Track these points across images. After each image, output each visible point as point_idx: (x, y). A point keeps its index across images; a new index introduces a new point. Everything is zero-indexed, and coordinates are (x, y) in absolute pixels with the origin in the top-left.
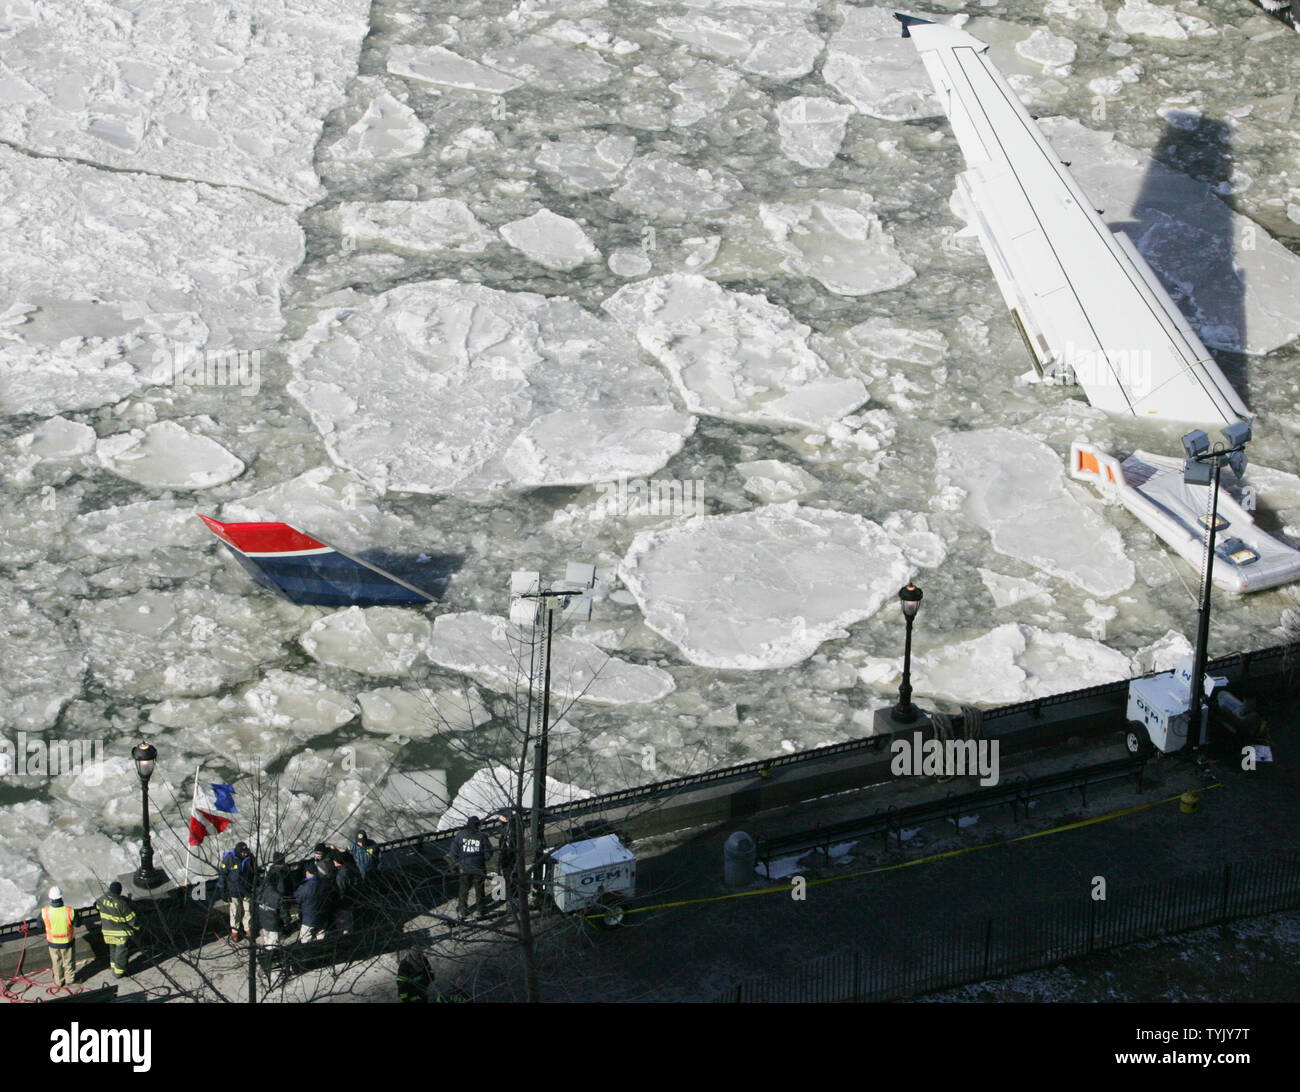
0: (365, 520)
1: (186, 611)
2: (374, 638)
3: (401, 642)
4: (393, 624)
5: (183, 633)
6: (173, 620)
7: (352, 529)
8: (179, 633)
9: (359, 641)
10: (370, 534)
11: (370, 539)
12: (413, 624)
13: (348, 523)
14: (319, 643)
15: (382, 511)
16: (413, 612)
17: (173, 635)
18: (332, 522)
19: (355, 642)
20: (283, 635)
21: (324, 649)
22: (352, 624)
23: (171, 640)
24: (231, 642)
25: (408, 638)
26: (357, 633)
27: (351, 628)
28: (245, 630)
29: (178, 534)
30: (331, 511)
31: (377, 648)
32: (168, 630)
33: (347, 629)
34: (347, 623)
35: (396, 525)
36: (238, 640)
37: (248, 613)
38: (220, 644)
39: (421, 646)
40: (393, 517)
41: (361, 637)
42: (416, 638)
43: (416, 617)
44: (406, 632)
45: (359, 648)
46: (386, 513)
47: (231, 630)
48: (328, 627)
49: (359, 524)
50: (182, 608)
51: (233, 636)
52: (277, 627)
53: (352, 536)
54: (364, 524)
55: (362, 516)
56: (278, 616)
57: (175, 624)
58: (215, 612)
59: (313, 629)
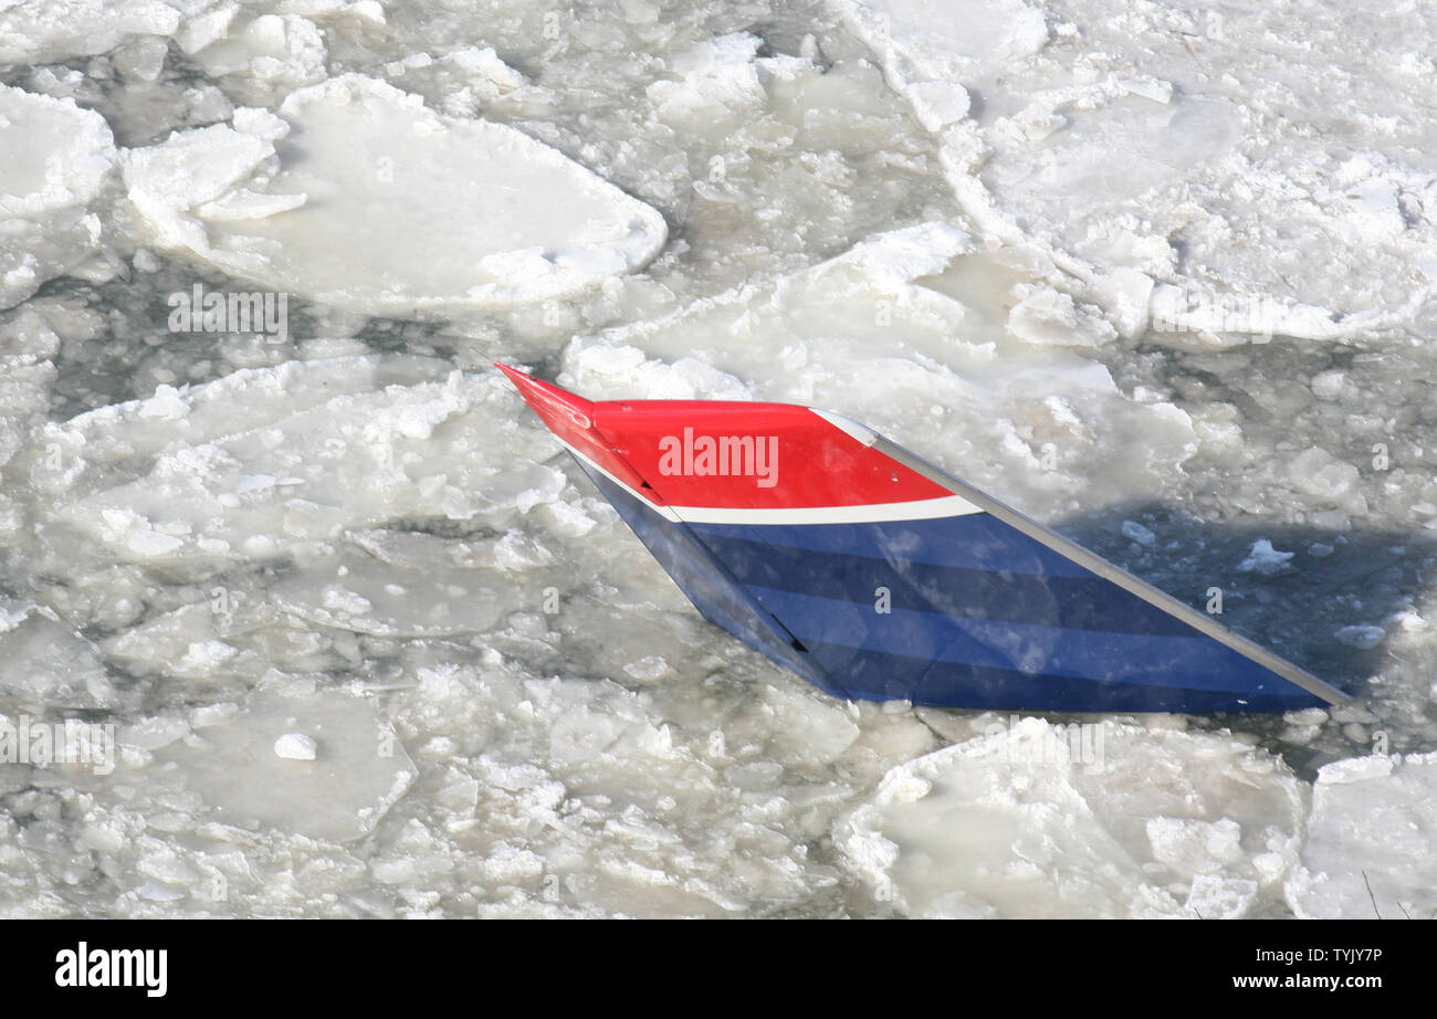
0: (1063, 415)
1: (439, 745)
2: (1099, 832)
3: (1194, 850)
4: (1170, 787)
5: (454, 825)
6: (403, 779)
7: (1016, 447)
8: (436, 824)
9: (1047, 841)
10: (1078, 468)
11: (1076, 484)
12: (1238, 790)
13: (1003, 426)
14: (905, 848)
15: (1129, 389)
16: (1241, 745)
17: (417, 834)
18: (947, 419)
19: (1032, 845)
20: (798, 815)
21: (921, 865)
22: (1021, 783)
23: (412, 850)
24: (628, 851)
25: (1223, 837)
26: (1040, 813)
27: (1020, 798)
28: (666, 804)
29: (414, 476)
30: (947, 382)
31: (1110, 870)
32: (393, 819)
33: (1004, 800)
34: (1005, 779)
35: (1174, 438)
36: (653, 840)
37: (660, 742)
38: (591, 855)
39: (1269, 866)
40: (1166, 410)
41: (1053, 830)
42: (1250, 839)
43: (1249, 764)
44: (1214, 814)
45: (1047, 870)
46: (1141, 393)
47: (617, 806)
48: (936, 791)
49: (1042, 430)
50: (425, 737)
51: (630, 825)
52: (771, 789)
53: (1013, 469)
54: (1059, 433)
55: (1054, 403)
56: (770, 748)
57: (413, 790)
58: (542, 743)
59: (884, 796)
